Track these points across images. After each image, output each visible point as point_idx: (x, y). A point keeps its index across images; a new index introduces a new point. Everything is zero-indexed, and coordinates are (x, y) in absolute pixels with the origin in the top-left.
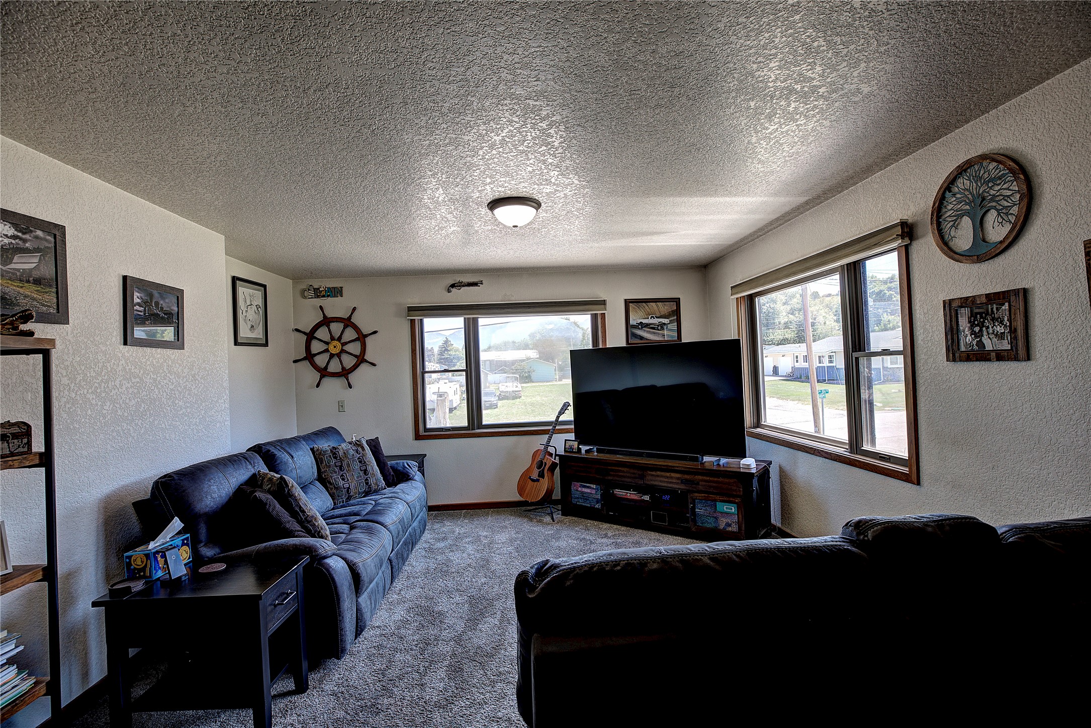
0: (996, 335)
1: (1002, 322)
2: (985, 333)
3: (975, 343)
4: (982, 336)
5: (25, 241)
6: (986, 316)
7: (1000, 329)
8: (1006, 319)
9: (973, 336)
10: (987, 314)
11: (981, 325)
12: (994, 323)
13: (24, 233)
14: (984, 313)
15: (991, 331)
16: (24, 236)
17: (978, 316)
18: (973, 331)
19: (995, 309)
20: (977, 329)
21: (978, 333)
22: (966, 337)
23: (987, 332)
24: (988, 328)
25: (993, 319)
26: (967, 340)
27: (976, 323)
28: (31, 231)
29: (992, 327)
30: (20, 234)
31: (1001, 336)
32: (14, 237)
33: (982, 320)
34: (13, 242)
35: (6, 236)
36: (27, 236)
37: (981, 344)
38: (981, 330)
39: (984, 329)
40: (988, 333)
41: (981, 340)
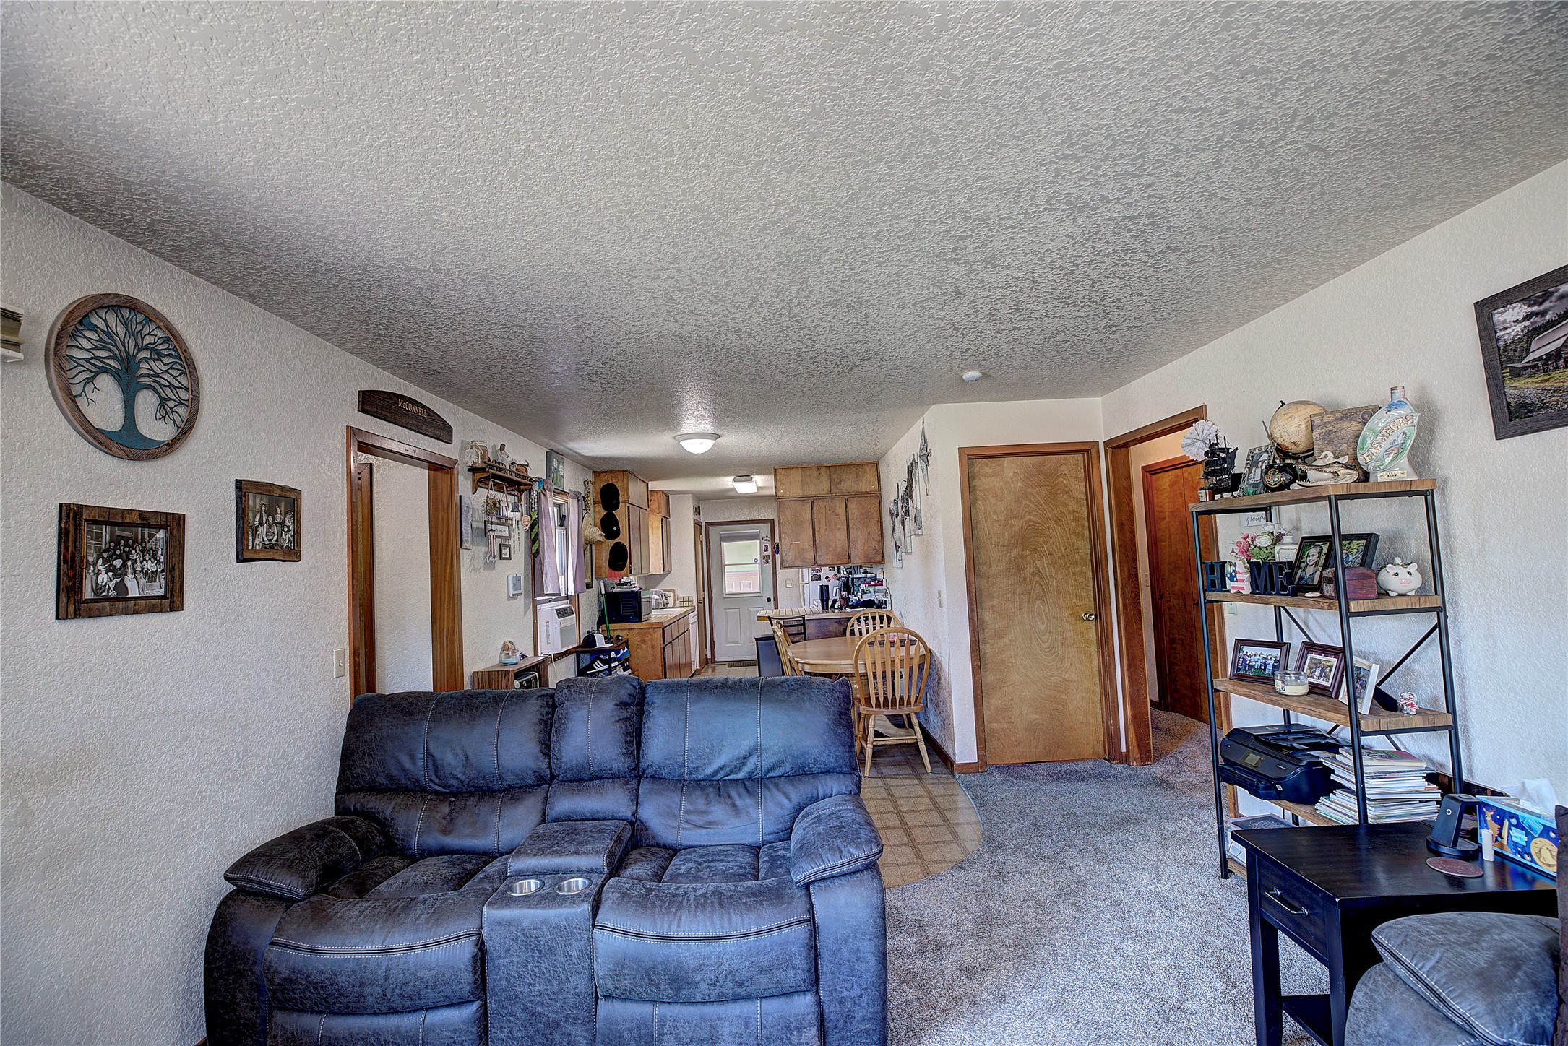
0: (146, 574)
1: (154, 556)
2: (130, 570)
3: (112, 585)
4: (126, 574)
5: (1543, 313)
6: (133, 544)
7: (151, 566)
8: (160, 552)
9: (110, 574)
10: (135, 541)
11: (126, 557)
12: (144, 556)
13: (1540, 304)
14: (130, 538)
15: (139, 568)
16: (1542, 308)
17: (122, 542)
18: (111, 565)
19: (146, 536)
20: (118, 563)
21: (120, 569)
22: (97, 574)
23: (134, 569)
24: (135, 562)
25: (143, 550)
26: (100, 581)
27: (118, 552)
28: (1552, 294)
29: (141, 562)
30: (1535, 308)
31: (151, 576)
32: (1528, 317)
33: (127, 549)
34: (1527, 323)
35: (1517, 321)
36: (1547, 305)
37: (121, 587)
38: (124, 566)
39: (129, 563)
40: (135, 571)
41: (122, 580)
